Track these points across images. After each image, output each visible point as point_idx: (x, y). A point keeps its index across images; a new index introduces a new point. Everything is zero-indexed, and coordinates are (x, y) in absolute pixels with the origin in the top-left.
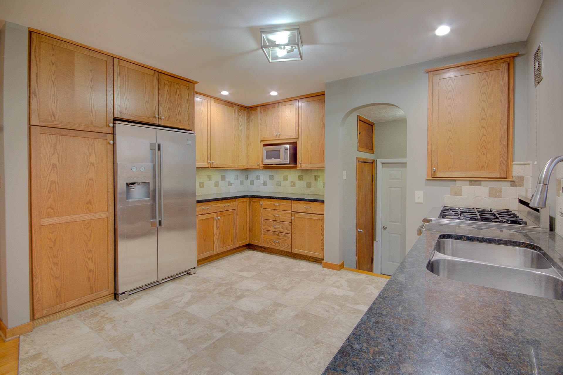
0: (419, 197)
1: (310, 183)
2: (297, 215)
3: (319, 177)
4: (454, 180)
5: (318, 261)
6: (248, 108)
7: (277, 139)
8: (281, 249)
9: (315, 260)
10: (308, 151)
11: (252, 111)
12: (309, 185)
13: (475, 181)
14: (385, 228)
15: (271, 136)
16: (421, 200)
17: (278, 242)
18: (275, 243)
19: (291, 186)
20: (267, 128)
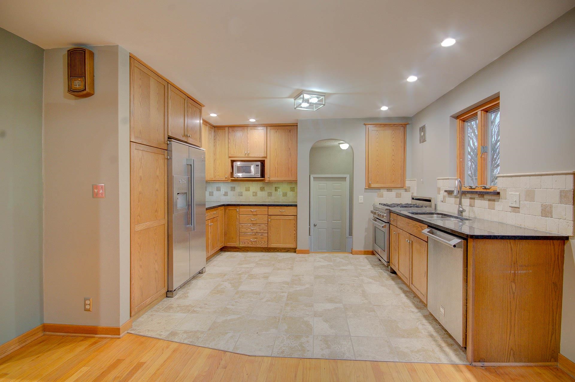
0: (361, 200)
1: (271, 193)
2: (273, 217)
3: (279, 188)
4: (379, 189)
5: (289, 251)
6: (214, 127)
7: (246, 156)
8: (258, 246)
9: (286, 251)
10: (276, 168)
11: (219, 131)
12: (270, 194)
13: (389, 189)
14: (315, 225)
15: (240, 154)
16: (362, 201)
17: (256, 241)
18: (251, 242)
19: (253, 196)
20: (235, 147)
